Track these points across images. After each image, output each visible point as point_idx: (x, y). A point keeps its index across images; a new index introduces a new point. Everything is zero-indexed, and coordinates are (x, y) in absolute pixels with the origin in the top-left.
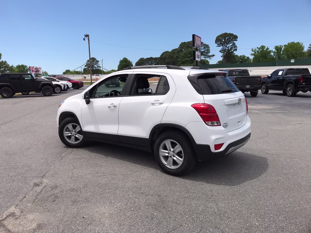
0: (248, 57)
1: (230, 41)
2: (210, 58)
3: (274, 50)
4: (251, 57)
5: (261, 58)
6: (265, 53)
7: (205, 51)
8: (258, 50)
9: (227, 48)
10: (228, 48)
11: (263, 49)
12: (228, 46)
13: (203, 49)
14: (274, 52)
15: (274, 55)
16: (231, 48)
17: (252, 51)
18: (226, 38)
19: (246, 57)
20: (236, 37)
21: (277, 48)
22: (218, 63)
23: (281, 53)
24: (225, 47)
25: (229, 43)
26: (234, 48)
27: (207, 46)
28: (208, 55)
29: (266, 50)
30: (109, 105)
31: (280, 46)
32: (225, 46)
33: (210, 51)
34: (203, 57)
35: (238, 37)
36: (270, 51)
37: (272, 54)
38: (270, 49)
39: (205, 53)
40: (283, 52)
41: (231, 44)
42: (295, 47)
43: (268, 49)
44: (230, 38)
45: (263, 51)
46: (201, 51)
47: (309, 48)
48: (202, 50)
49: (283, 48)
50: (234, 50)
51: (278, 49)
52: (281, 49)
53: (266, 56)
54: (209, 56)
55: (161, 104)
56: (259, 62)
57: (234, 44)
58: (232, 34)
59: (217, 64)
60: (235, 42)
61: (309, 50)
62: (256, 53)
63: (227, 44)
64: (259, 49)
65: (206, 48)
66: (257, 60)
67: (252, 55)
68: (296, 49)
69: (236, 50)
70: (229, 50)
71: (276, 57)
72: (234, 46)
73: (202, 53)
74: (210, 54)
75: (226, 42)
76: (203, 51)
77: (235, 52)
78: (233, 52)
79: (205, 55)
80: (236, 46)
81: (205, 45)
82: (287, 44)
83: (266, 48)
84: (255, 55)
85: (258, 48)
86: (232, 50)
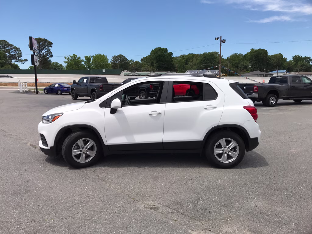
0: (61, 64)
1: (44, 47)
2: (23, 63)
3: (84, 59)
4: (64, 65)
5: (74, 66)
6: (77, 62)
7: (15, 54)
8: (70, 58)
9: (42, 54)
10: (44, 54)
11: (75, 58)
12: (43, 52)
13: (14, 52)
14: (85, 62)
15: (84, 64)
16: (47, 54)
17: (65, 58)
18: (41, 44)
19: (58, 64)
20: (50, 44)
21: (86, 58)
22: (30, 69)
23: (90, 63)
24: (40, 53)
25: (44, 49)
26: (49, 54)
27: (17, 49)
28: (20, 59)
29: (78, 59)
30: (150, 113)
31: (89, 56)
32: (39, 51)
33: (22, 55)
34: (14, 60)
35: (52, 44)
36: (82, 61)
37: (83, 63)
38: (81, 59)
39: (15, 56)
40: (92, 62)
41: (46, 50)
42: (102, 59)
43: (79, 58)
44: (45, 44)
45: (75, 59)
46: (11, 54)
47: (112, 60)
48: (12, 52)
49: (92, 59)
50: (50, 57)
51: (88, 59)
52: (90, 59)
53: (79, 64)
54: (22, 61)
55: (214, 108)
56: (72, 69)
57: (49, 50)
58: (47, 40)
59: (28, 70)
60: (50, 48)
61: (111, 62)
62: (69, 61)
63: (42, 50)
64: (72, 57)
65: (17, 52)
66: (70, 68)
67: (66, 62)
68: (102, 60)
69: (52, 56)
70: (44, 56)
71: (87, 66)
72: (49, 52)
73: (13, 56)
74: (23, 58)
75: (41, 48)
76: (14, 55)
77: (50, 58)
78: (48, 58)
79: (17, 59)
80: (52, 53)
81: (15, 47)
82: (95, 55)
83: (78, 56)
84: (68, 63)
85: (70, 56)
86: (48, 56)
